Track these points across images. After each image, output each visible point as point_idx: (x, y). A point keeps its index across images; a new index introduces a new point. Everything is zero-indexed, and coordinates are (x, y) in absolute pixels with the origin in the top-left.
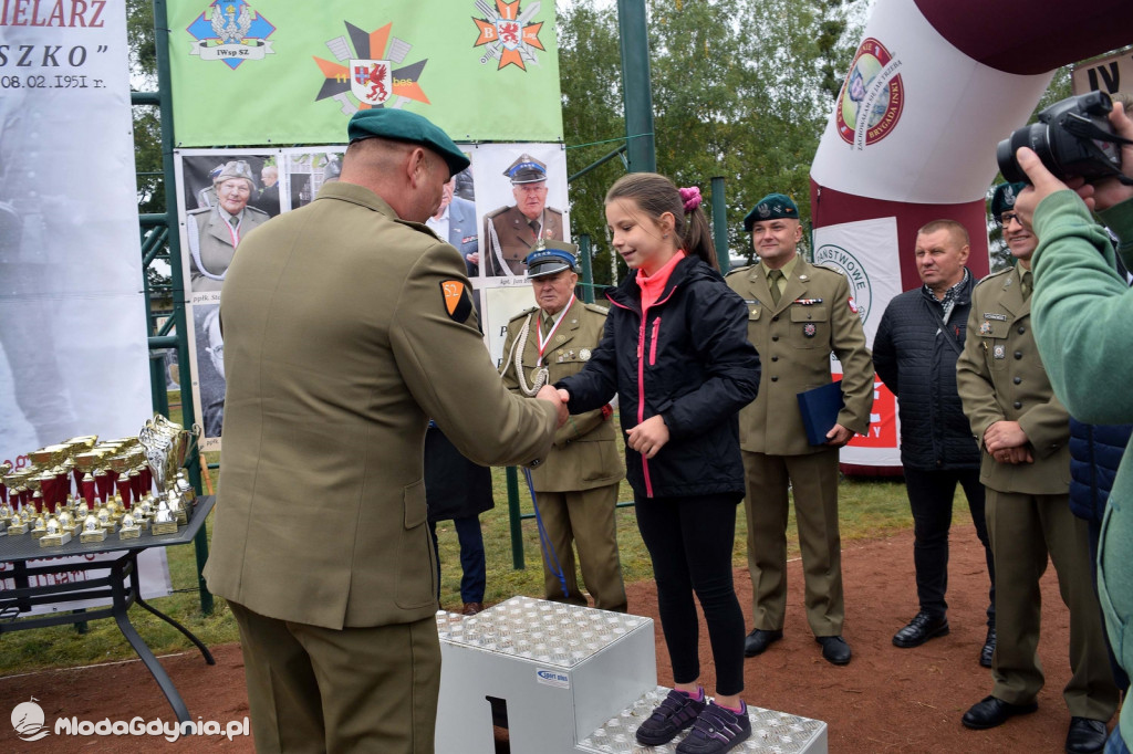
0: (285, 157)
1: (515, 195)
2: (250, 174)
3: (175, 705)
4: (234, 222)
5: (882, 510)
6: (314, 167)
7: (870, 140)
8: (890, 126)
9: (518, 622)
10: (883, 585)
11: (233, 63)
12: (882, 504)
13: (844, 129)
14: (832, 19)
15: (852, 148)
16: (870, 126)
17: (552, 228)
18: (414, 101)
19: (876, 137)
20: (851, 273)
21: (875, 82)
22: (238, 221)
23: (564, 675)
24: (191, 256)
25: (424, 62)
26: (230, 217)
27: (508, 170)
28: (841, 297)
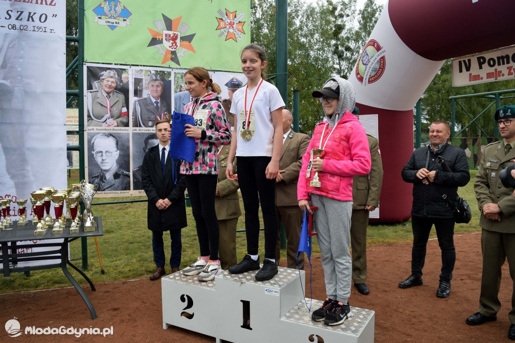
0: (132, 70)
1: (229, 94)
2: (116, 76)
3: (89, 306)
4: (108, 97)
6: (145, 76)
7: (370, 82)
8: (378, 77)
11: (112, 28)
13: (359, 76)
15: (362, 85)
16: (370, 76)
19: (372, 81)
21: (374, 58)
22: (110, 97)
23: (277, 291)
24: (88, 110)
25: (195, 34)
26: (107, 94)
27: (227, 84)
28: (374, 147)
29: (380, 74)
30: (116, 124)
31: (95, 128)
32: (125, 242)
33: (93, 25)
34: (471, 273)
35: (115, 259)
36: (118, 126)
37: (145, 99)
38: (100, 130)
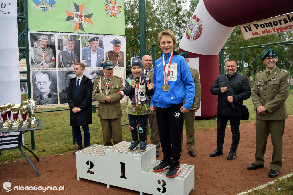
0: (57, 35)
1: (113, 48)
2: (48, 39)
3: (35, 170)
4: (43, 51)
6: (64, 38)
8: (198, 36)
11: (44, 10)
13: (188, 36)
14: (179, 7)
15: (189, 41)
16: (194, 36)
17: (122, 56)
19: (195, 39)
21: (196, 26)
23: (140, 156)
24: (32, 59)
25: (93, 14)
26: (42, 49)
27: (112, 42)
28: (197, 76)
29: (200, 35)
30: (48, 66)
31: (36, 69)
32: (57, 134)
33: (33, 9)
34: (250, 144)
35: (51, 143)
36: (49, 67)
37: (65, 51)
38: (39, 70)
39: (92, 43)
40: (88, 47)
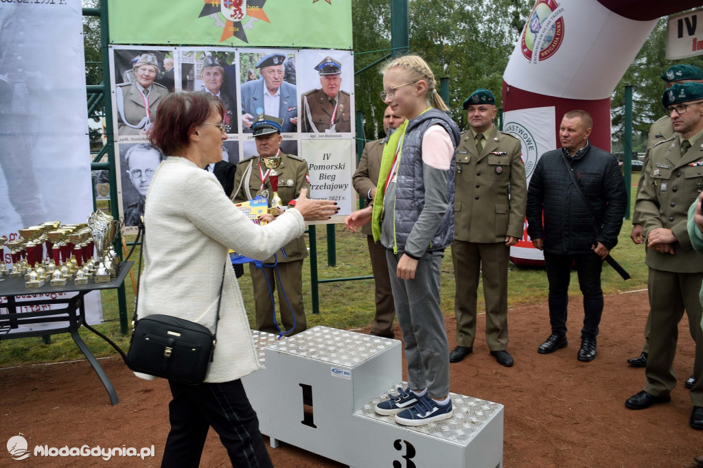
0: (179, 52)
1: (321, 82)
2: (156, 62)
3: (107, 387)
4: (146, 92)
5: (538, 286)
6: (196, 59)
7: (541, 58)
8: (554, 49)
9: (320, 340)
10: (537, 330)
12: (538, 283)
13: (525, 50)
15: (530, 62)
16: (542, 48)
17: (344, 104)
18: (260, 21)
19: (545, 56)
20: (525, 140)
21: (546, 22)
22: (148, 92)
23: (349, 372)
24: (119, 113)
26: (143, 89)
27: (317, 66)
28: (517, 152)
29: (557, 46)
38: (136, 140)
39: (266, 69)
40: (257, 80)
